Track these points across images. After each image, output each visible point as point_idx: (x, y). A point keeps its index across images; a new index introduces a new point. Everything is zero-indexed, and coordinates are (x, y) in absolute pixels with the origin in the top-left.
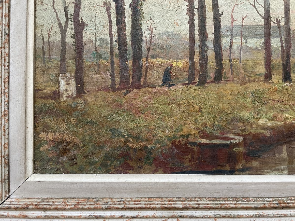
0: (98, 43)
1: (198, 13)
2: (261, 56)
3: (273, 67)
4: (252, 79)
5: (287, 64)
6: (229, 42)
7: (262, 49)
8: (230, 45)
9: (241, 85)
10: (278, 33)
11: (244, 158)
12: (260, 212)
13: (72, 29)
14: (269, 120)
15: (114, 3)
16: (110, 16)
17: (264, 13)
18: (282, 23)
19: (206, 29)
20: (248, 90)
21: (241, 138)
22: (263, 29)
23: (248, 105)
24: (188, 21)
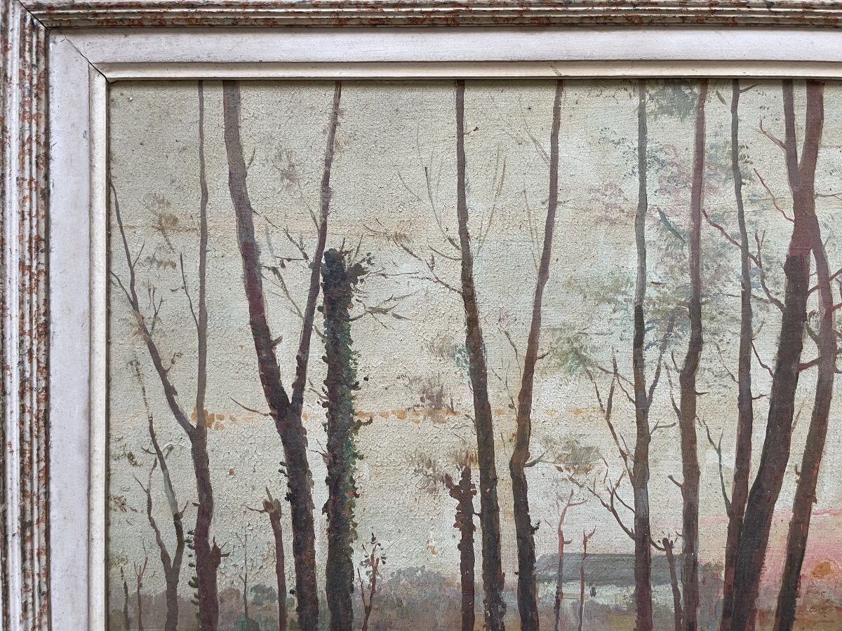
0: (250, 598)
1: (482, 525)
2: (628, 626)
6: (554, 593)
7: (629, 609)
8: (555, 599)
10: (668, 573)
13: (191, 565)
15: (289, 504)
16: (278, 534)
17: (636, 526)
18: (678, 549)
19: (499, 562)
22: (632, 564)
24: (458, 542)
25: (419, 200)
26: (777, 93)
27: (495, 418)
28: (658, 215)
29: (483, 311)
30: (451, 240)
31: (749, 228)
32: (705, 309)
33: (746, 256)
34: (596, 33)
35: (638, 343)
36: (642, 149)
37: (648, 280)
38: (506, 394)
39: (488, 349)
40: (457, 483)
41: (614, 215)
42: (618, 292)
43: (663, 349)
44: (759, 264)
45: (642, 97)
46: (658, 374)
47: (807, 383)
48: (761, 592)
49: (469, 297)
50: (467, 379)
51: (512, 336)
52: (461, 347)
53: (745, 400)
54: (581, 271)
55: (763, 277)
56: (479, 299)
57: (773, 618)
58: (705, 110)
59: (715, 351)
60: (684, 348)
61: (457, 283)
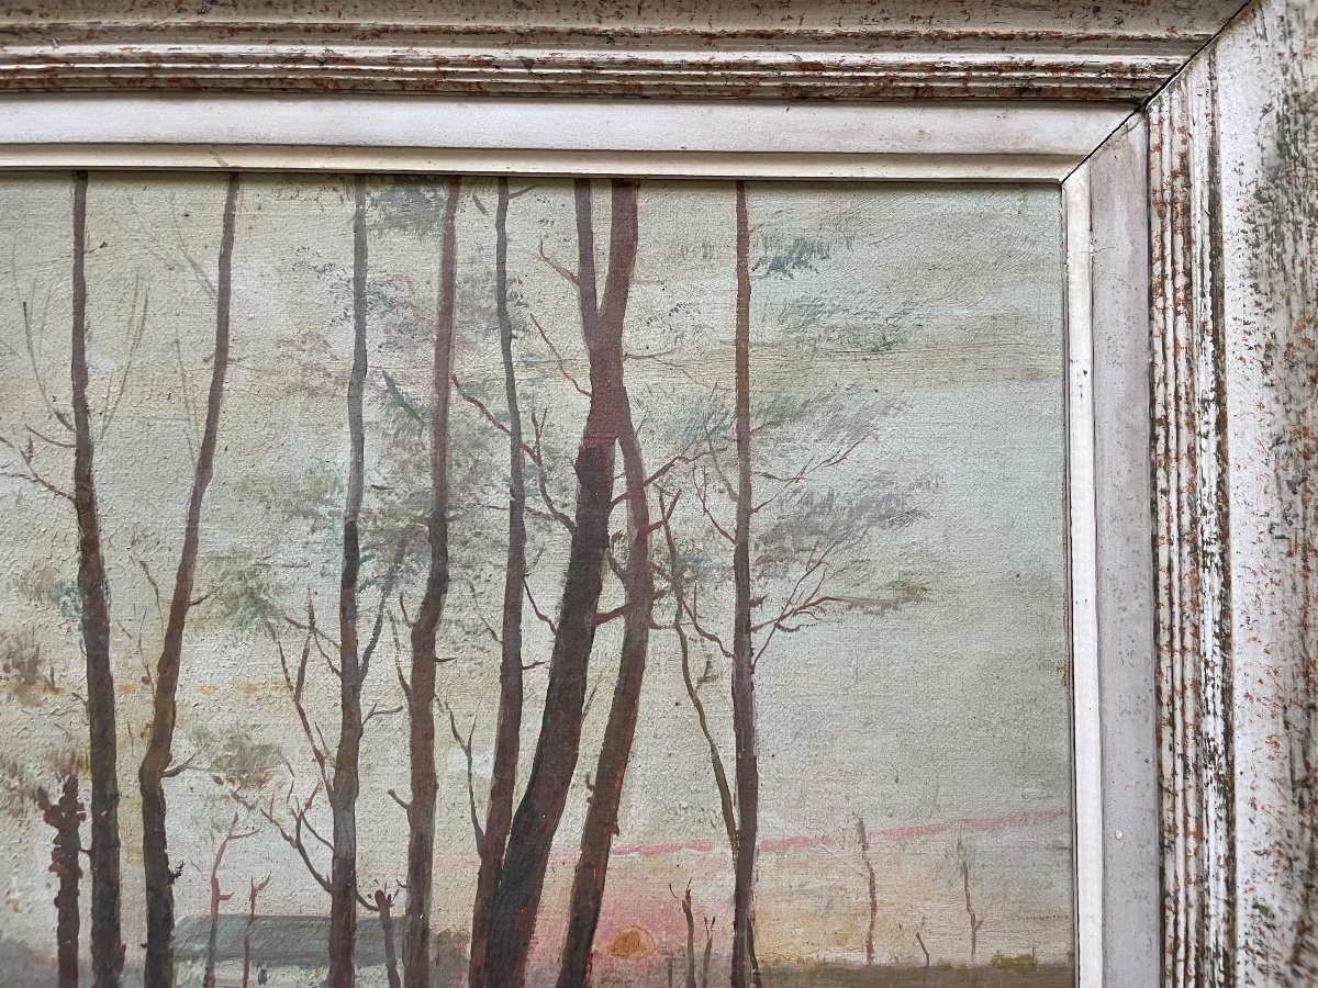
1: (92, 868)
6: (202, 978)
10: (382, 947)
17: (333, 872)
18: (398, 910)
19: (117, 929)
22: (325, 933)
24: (55, 895)
25: (13, 353)
26: (567, 199)
27: (119, 698)
28: (383, 382)
29: (107, 528)
30: (60, 417)
31: (522, 406)
32: (453, 527)
33: (518, 447)
34: (275, 104)
35: (349, 580)
36: (359, 280)
37: (367, 483)
38: (138, 661)
39: (113, 589)
40: (55, 802)
41: (315, 381)
42: (319, 500)
43: (387, 590)
44: (538, 459)
45: (360, 202)
46: (377, 630)
47: (608, 643)
48: (529, 978)
49: (85, 505)
50: (78, 636)
51: (151, 567)
52: (69, 585)
53: (512, 671)
54: (262, 468)
55: (544, 480)
56: (101, 510)
58: (456, 223)
59: (467, 593)
60: (418, 590)
61: (68, 484)
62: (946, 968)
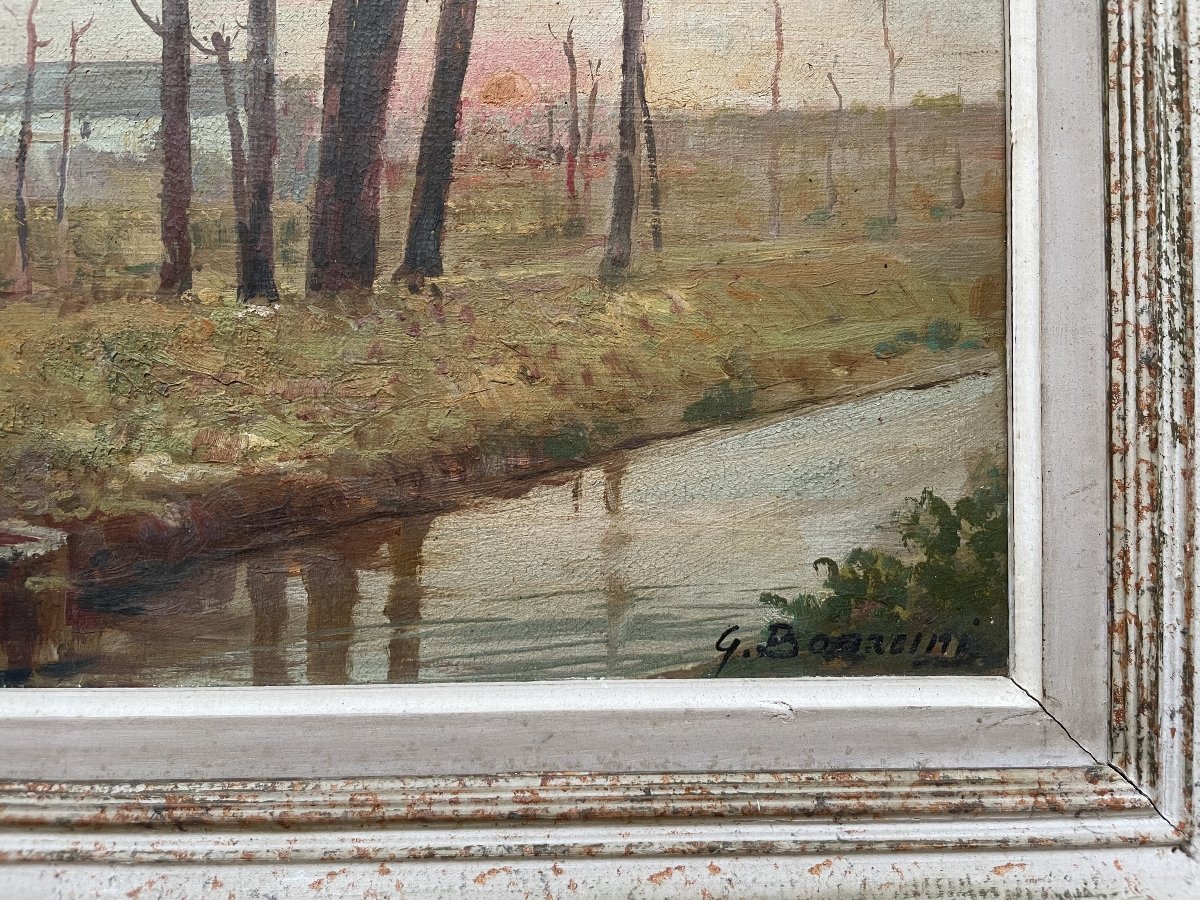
2: (149, 188)
3: (198, 239)
4: (108, 286)
5: (257, 227)
6: (17, 133)
7: (150, 160)
8: (18, 145)
9: (62, 314)
10: (220, 93)
11: (69, 618)
12: (86, 842)
14: (179, 458)
17: (164, 12)
18: (238, 54)
20: (92, 334)
21: (60, 535)
22: (154, 80)
23: (89, 398)
48: (390, 129)
57: (412, 177)
62: (862, 111)
